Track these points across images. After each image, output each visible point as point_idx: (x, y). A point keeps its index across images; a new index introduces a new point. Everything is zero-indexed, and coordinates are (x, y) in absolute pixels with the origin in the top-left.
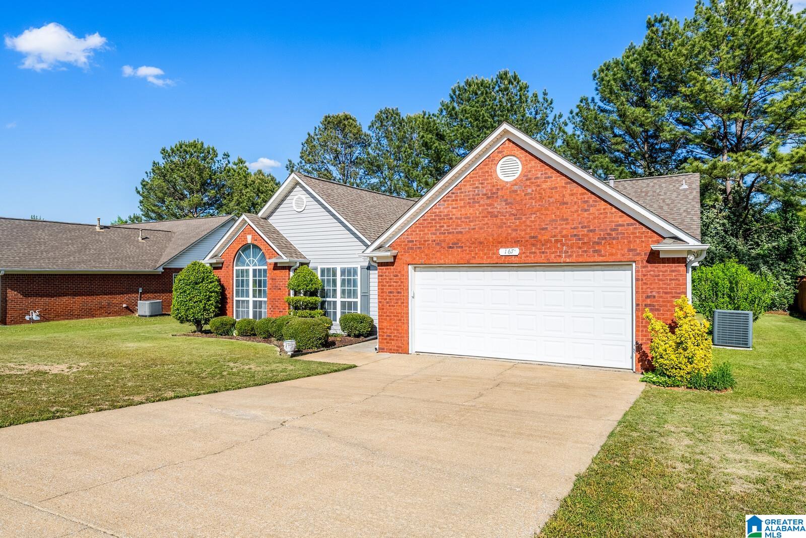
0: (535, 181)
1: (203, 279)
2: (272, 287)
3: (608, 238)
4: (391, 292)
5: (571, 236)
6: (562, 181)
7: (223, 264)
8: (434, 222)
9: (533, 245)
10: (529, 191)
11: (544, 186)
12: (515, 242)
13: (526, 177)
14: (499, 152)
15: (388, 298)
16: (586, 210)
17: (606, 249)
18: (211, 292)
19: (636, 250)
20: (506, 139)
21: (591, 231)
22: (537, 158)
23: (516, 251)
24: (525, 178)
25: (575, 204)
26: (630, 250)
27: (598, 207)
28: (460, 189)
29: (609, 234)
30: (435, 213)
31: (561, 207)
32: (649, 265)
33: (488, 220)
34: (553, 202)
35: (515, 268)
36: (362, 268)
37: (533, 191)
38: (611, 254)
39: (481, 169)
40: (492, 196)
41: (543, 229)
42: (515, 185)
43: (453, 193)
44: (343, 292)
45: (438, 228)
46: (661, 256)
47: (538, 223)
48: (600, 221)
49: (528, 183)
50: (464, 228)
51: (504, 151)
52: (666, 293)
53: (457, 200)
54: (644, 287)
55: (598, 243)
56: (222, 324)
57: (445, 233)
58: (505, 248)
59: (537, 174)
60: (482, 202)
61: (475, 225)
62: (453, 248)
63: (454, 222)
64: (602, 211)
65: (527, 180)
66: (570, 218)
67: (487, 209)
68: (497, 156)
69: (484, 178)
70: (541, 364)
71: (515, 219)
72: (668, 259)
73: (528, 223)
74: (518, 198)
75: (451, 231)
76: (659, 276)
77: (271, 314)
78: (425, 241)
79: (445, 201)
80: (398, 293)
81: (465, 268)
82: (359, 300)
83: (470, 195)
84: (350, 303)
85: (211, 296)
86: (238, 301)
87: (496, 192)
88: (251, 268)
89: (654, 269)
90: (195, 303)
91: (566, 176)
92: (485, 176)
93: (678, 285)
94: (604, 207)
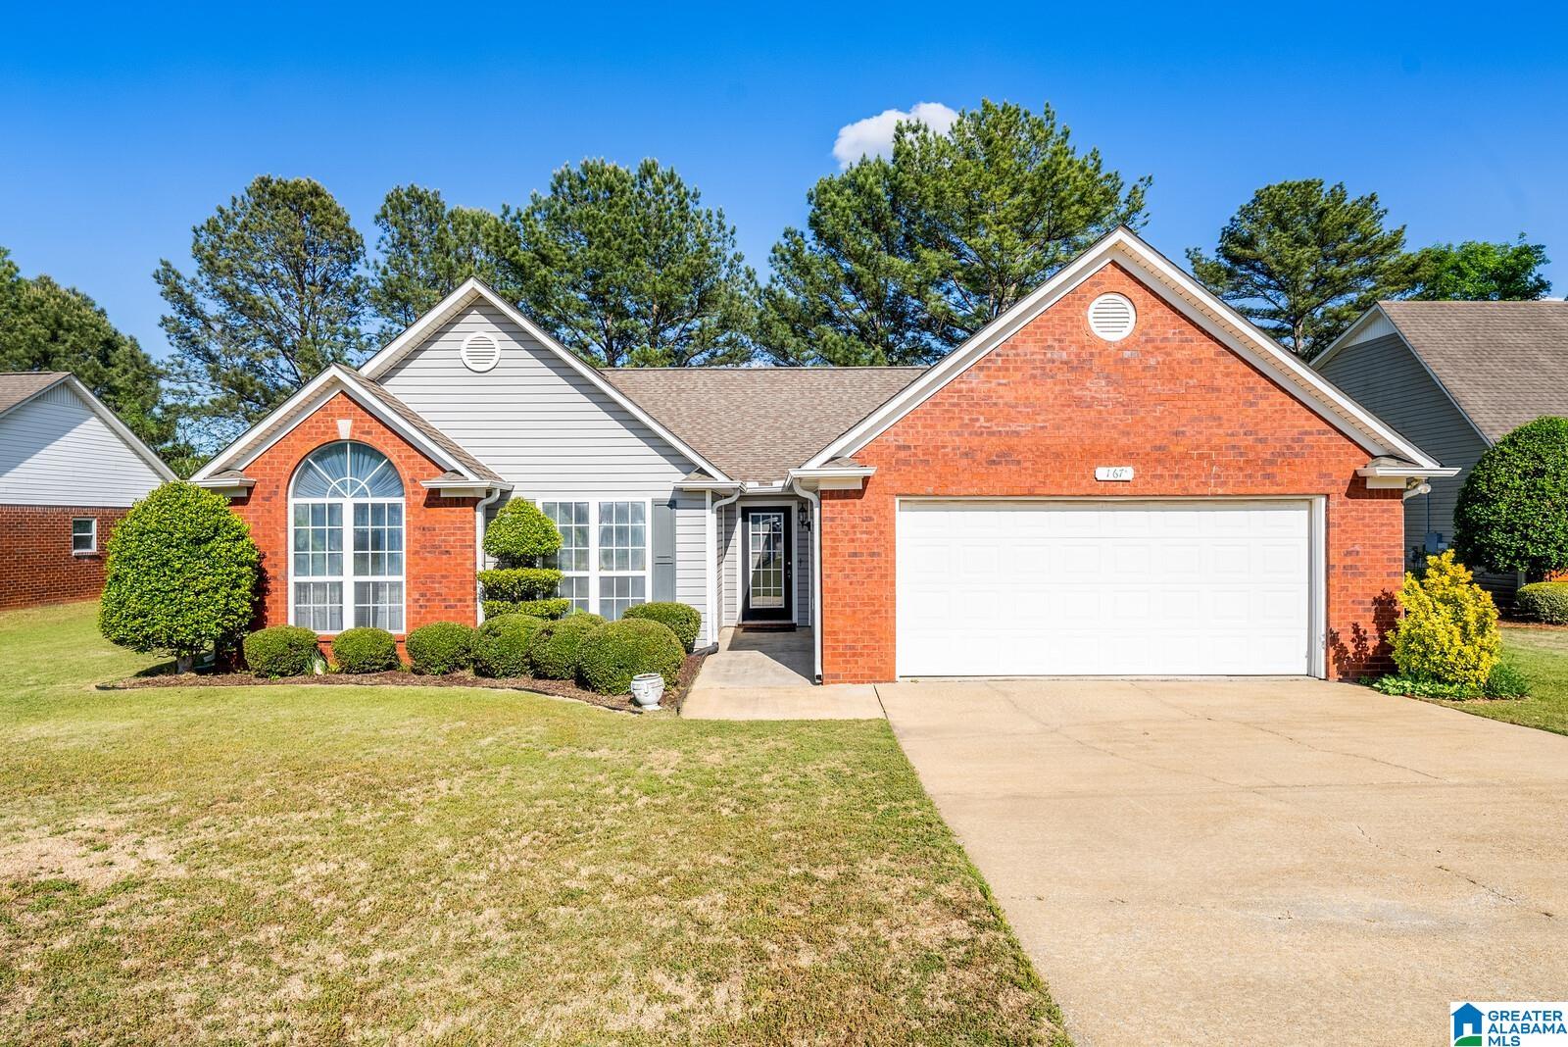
0: (1162, 345)
1: (216, 529)
2: (424, 547)
3: (1288, 454)
4: (855, 555)
5: (1227, 448)
6: (1209, 349)
7: (250, 490)
8: (956, 410)
9: (1158, 461)
10: (1152, 362)
11: (1179, 355)
12: (1124, 455)
13: (1145, 340)
14: (1093, 284)
15: (847, 566)
16: (1252, 404)
17: (1284, 474)
18: (241, 565)
19: (1330, 475)
20: (1109, 260)
21: (1260, 440)
22: (1165, 302)
23: (1127, 473)
24: (1143, 338)
25: (1233, 391)
26: (1322, 476)
27: (1271, 401)
28: (1014, 347)
29: (1289, 447)
30: (960, 391)
31: (1208, 396)
32: (1350, 501)
33: (1073, 411)
34: (1194, 387)
35: (1109, 505)
36: (656, 504)
37: (1158, 363)
38: (1292, 482)
39: (1058, 311)
40: (1079, 366)
41: (1176, 434)
42: (1125, 349)
43: (998, 355)
44: (606, 557)
45: (967, 421)
46: (1370, 486)
47: (1168, 420)
48: (1275, 425)
49: (1149, 347)
50: (1024, 426)
51: (1103, 284)
52: (1374, 547)
53: (1007, 369)
54: (1343, 537)
55: (1272, 463)
56: (290, 646)
57: (982, 433)
58: (1105, 466)
59: (1165, 332)
60: (1059, 376)
61: (1044, 421)
62: (1000, 463)
63: (1001, 411)
64: (1278, 407)
65: (1146, 341)
66: (1225, 417)
67: (1070, 390)
68: (1090, 291)
69: (1063, 329)
70: (1166, 679)
71: (1125, 413)
72: (1378, 490)
73: (1149, 420)
74: (1131, 375)
75: (995, 429)
76: (1364, 518)
77: (419, 613)
78: (937, 448)
79: (981, 369)
80: (872, 554)
81: (1009, 505)
82: (648, 573)
83: (1034, 360)
84: (623, 580)
85: (240, 576)
86: (299, 586)
87: (1088, 358)
88: (348, 505)
89: (1356, 507)
90: (197, 594)
91: (1217, 341)
92: (1066, 326)
93: (1392, 533)
94: (1281, 400)
